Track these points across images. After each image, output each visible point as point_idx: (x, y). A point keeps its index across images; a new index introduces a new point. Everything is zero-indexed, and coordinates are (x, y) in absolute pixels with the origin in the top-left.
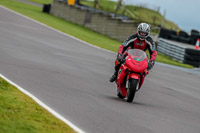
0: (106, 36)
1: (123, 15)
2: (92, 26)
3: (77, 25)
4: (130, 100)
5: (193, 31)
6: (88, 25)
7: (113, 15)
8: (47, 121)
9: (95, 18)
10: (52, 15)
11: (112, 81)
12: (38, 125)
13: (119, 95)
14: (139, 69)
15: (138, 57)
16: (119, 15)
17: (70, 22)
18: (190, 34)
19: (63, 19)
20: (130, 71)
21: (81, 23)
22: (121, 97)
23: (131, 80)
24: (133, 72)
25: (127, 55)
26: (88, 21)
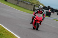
0: (23, 8)
1: (28, 2)
2: (19, 5)
3: (14, 5)
4: (37, 29)
5: (48, 6)
6: (18, 5)
7: (25, 2)
8: (6, 32)
9: (20, 3)
10: (7, 2)
11: (31, 23)
12: (3, 33)
13: (33, 28)
14: (40, 20)
15: (39, 16)
16: (27, 2)
17: (12, 4)
18: (47, 7)
19: (11, 3)
20: (37, 20)
21: (16, 4)
22: (34, 28)
23: (37, 23)
24: (38, 21)
25: (36, 15)
26: (18, 3)
